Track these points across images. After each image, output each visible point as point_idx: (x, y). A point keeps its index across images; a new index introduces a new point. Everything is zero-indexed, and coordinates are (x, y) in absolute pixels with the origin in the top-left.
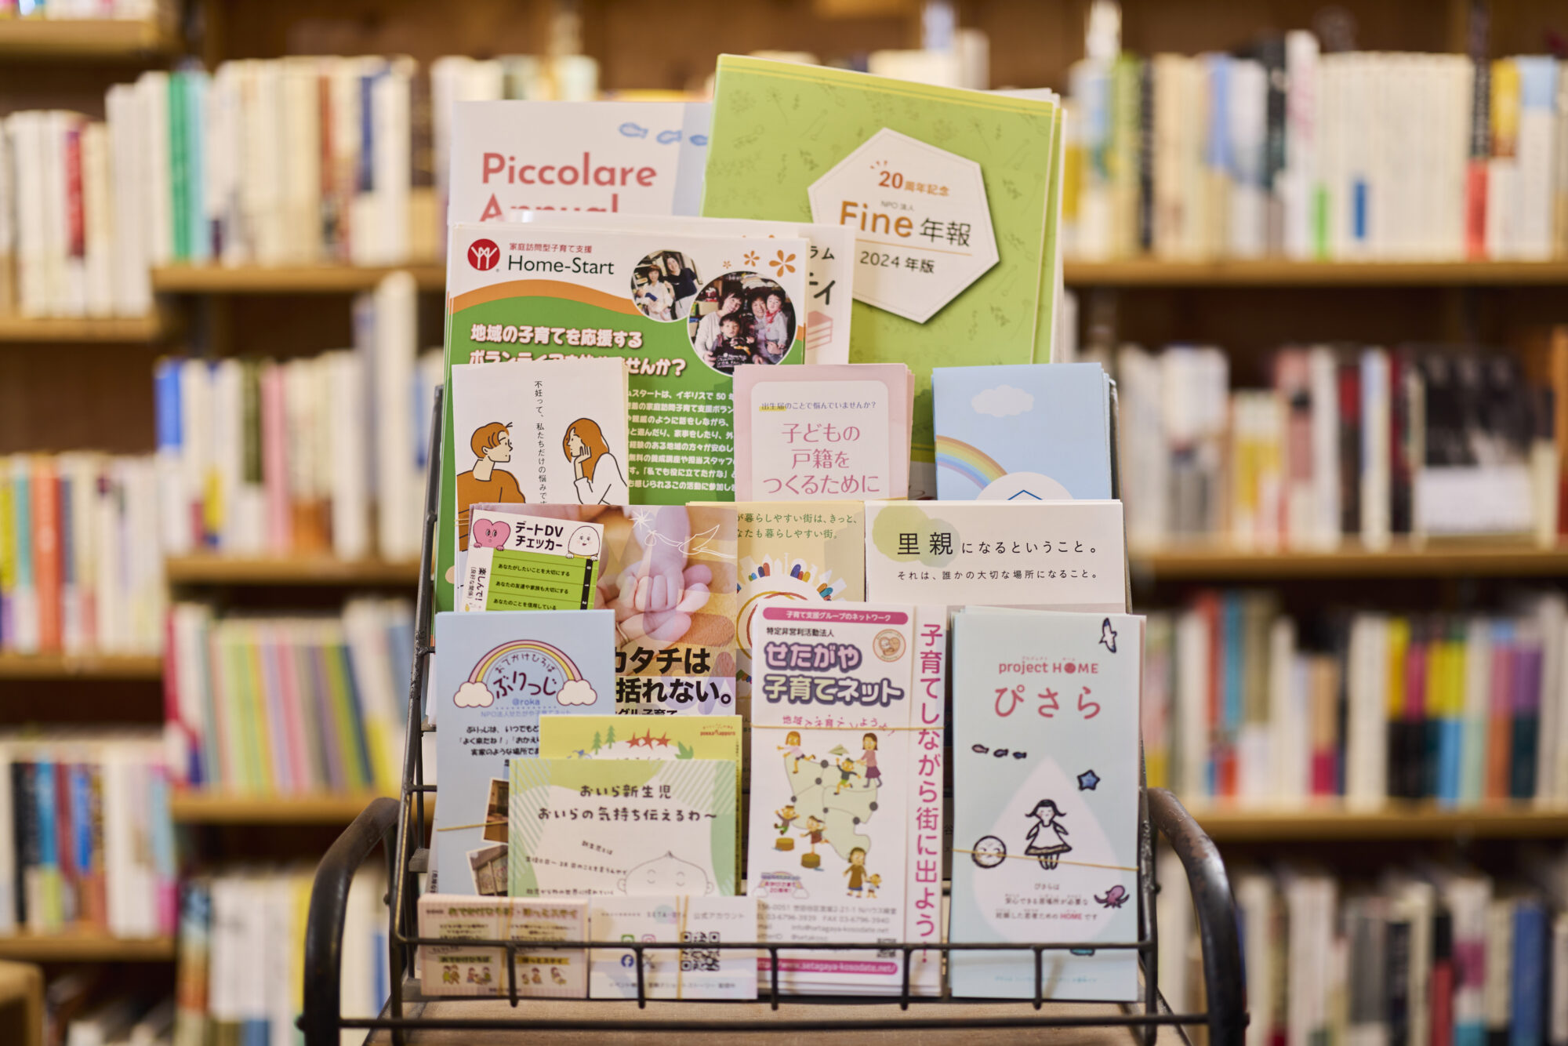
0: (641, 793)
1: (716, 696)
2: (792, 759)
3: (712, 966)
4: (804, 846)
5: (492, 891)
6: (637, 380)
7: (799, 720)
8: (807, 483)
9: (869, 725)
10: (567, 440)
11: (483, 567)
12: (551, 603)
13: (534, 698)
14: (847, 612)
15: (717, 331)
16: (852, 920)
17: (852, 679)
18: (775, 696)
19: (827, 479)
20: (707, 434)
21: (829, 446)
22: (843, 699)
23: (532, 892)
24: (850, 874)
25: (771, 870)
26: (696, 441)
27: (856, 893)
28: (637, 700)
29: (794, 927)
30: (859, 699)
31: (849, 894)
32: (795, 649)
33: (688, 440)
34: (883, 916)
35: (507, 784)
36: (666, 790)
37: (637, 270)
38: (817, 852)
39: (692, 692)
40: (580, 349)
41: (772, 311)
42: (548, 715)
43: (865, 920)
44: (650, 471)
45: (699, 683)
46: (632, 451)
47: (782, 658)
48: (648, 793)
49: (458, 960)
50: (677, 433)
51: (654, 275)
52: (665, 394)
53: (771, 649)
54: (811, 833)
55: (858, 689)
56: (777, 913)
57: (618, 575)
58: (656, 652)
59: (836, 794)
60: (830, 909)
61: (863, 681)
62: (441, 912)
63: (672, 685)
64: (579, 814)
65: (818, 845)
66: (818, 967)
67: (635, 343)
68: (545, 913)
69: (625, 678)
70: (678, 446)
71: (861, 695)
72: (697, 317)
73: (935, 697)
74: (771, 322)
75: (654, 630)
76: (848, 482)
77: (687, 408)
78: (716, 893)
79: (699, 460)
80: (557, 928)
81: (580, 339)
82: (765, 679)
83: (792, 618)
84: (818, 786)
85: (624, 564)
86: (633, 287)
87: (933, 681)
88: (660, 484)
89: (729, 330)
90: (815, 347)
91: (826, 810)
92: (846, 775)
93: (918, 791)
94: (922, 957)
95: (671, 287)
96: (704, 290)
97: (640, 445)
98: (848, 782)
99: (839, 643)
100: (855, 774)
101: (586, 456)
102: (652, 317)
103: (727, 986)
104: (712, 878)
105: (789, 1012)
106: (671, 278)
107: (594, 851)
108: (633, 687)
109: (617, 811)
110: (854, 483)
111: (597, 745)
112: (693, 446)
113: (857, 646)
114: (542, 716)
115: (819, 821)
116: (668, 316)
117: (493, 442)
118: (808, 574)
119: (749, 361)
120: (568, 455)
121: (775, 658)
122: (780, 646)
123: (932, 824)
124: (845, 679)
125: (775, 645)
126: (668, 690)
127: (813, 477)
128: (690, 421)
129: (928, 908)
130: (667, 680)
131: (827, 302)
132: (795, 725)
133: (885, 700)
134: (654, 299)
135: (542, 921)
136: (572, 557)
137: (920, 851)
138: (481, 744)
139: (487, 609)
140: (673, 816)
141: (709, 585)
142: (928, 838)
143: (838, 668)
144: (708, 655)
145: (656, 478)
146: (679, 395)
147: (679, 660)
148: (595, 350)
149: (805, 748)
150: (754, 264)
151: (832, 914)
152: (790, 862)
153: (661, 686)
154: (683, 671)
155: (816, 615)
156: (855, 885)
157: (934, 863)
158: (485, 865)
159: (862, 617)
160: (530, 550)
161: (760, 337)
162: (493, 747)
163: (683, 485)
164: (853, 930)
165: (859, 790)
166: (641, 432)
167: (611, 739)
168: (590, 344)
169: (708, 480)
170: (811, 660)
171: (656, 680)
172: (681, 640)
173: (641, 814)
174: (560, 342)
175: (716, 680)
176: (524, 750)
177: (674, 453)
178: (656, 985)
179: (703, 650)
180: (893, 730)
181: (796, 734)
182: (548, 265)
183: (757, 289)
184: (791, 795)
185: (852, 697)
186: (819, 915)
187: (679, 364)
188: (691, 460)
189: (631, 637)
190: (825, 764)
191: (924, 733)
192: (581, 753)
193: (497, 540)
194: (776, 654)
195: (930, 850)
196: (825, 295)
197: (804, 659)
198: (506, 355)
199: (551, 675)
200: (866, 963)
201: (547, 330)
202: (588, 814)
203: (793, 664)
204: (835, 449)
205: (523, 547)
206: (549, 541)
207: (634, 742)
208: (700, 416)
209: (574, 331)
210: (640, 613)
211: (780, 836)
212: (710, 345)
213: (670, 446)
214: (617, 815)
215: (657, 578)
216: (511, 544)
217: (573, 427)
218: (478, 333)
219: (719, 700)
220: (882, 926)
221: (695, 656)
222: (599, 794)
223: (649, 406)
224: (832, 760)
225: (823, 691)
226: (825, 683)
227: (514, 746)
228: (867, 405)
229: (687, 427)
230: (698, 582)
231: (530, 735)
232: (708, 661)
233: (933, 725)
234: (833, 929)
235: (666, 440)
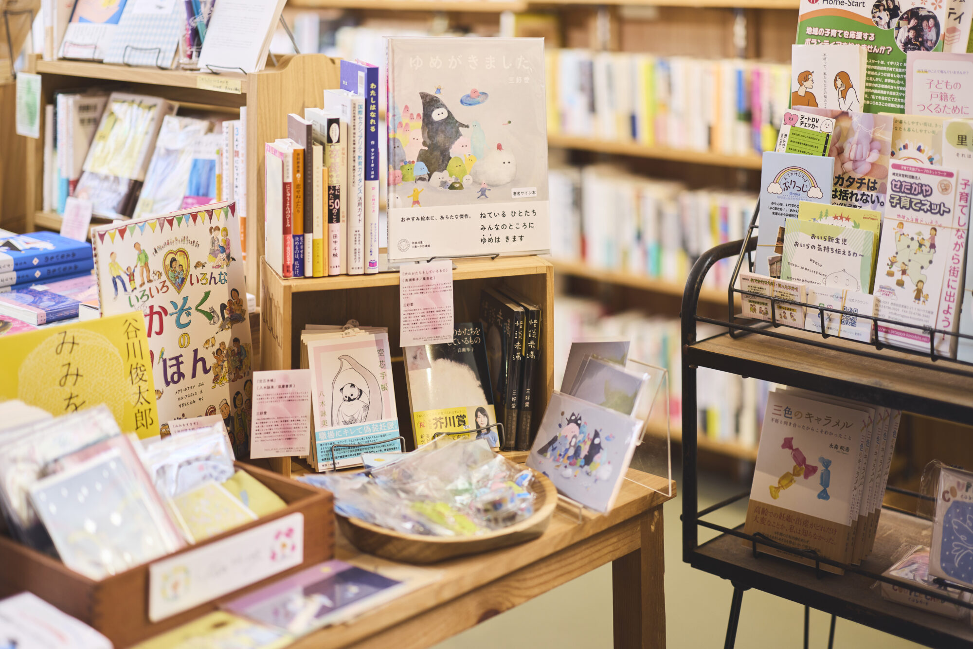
0: (835, 241)
1: (878, 202)
2: (898, 235)
3: (853, 324)
4: (898, 276)
5: (775, 275)
6: (871, 55)
7: (904, 217)
8: (936, 108)
9: (934, 223)
10: (836, 80)
11: (786, 133)
12: (811, 152)
13: (798, 192)
14: (927, 169)
15: (906, 34)
16: (914, 313)
17: (928, 201)
18: (894, 204)
19: (945, 107)
20: (898, 82)
21: (947, 91)
22: (923, 210)
23: (789, 278)
24: (916, 292)
25: (883, 284)
26: (894, 85)
27: (917, 301)
28: (847, 200)
29: (890, 313)
30: (930, 211)
31: (914, 302)
32: (904, 184)
33: (890, 84)
34: (927, 314)
35: (784, 228)
36: (845, 240)
37: (874, 5)
38: (903, 279)
39: (869, 199)
40: (849, 40)
41: (930, 26)
42: (803, 201)
43: (919, 315)
44: (873, 97)
45: (872, 195)
46: (867, 87)
47: (899, 187)
48: (838, 241)
49: (756, 302)
50: (886, 80)
51: (882, 8)
52: (882, 62)
53: (894, 183)
54: (902, 270)
55: (930, 206)
56: (884, 305)
57: (844, 143)
58: (856, 179)
59: (915, 254)
60: (905, 307)
61: (932, 202)
62: (748, 280)
63: (861, 194)
64: (810, 246)
65: (904, 276)
66: (897, 333)
67: (872, 39)
68: (786, 287)
69: (843, 189)
70: (886, 87)
71: (931, 209)
72: (898, 28)
73: (965, 214)
74: (930, 31)
75: (856, 169)
76: (955, 109)
77: (891, 69)
78: (861, 291)
79: (894, 94)
80: (791, 295)
81: (849, 36)
82: (891, 197)
83: (903, 169)
84: (908, 249)
85: (846, 138)
86: (872, 13)
87: (964, 206)
88: (877, 103)
89: (911, 34)
90: (952, 43)
91: (910, 261)
92: (920, 245)
93: (951, 258)
94: (942, 337)
95: (888, 14)
96: (902, 15)
97: (870, 85)
98: (921, 249)
99: (923, 183)
100: (925, 246)
101: (843, 88)
102: (879, 27)
103: (858, 334)
104: (860, 284)
105: (885, 352)
106: (888, 9)
107: (814, 264)
108: (846, 194)
109: (825, 247)
110: (957, 110)
111: (821, 217)
112: (892, 87)
113: (931, 186)
114: (801, 201)
115: (906, 265)
116: (886, 27)
117: (806, 80)
118: (924, 150)
119: (919, 49)
120: (836, 87)
121: (895, 187)
122: (897, 182)
123: (956, 275)
124: (924, 201)
125: (895, 181)
126: (859, 197)
127: (939, 105)
128: (892, 75)
129: (948, 314)
130: (859, 192)
131: (959, 23)
132: (901, 219)
133: (942, 212)
134: (881, 19)
135: (785, 290)
136: (821, 132)
137: (948, 286)
138: (777, 210)
139: (786, 152)
140: (847, 253)
141: (880, 151)
142: (953, 281)
143: (922, 195)
144: (877, 183)
145: (875, 100)
146: (888, 63)
147: (865, 183)
148: (855, 41)
149: (905, 231)
150: (925, 4)
151: (906, 310)
152: (891, 282)
153: (857, 194)
154: (866, 189)
155: (913, 169)
156: (917, 298)
157: (954, 294)
158: (774, 263)
159: (933, 172)
160: (805, 128)
161: (925, 38)
162: (781, 212)
163: (886, 105)
164: (914, 319)
165: (924, 255)
166: (871, 79)
167: (826, 215)
168: (853, 38)
169: (897, 103)
170: (910, 189)
171: (855, 191)
172: (867, 174)
173: (834, 250)
174: (841, 36)
175: (879, 195)
176: (793, 215)
177: (884, 89)
178: (831, 328)
179: (875, 180)
180: (944, 227)
181: (902, 223)
182: (838, 2)
183: (925, 16)
184: (896, 251)
185: (927, 209)
186: (901, 309)
187: (889, 49)
188: (891, 93)
189: (847, 171)
190: (912, 239)
191: (958, 231)
192: (814, 219)
193: (793, 122)
194: (896, 185)
195: (953, 287)
196: (958, 19)
197: (907, 189)
198: (819, 41)
199: (806, 184)
200: (917, 335)
201: (836, 31)
202: (813, 247)
203: (902, 191)
204: (949, 93)
205: (802, 126)
206: (813, 125)
207: (836, 218)
208: (896, 73)
209: (847, 32)
210: (851, 160)
211: (889, 269)
212: (903, 41)
213: (883, 86)
214: (825, 249)
215: (859, 145)
216: (798, 125)
217: (838, 75)
218: (809, 30)
219: (879, 204)
220: (926, 319)
221: (872, 183)
222: (818, 239)
223: (875, 67)
224: (916, 238)
225: (915, 205)
226: (915, 201)
227: (789, 213)
228: (964, 73)
229: (890, 78)
230: (875, 149)
231: (795, 209)
232: (877, 186)
233: (963, 228)
234: (906, 317)
235: (881, 83)
